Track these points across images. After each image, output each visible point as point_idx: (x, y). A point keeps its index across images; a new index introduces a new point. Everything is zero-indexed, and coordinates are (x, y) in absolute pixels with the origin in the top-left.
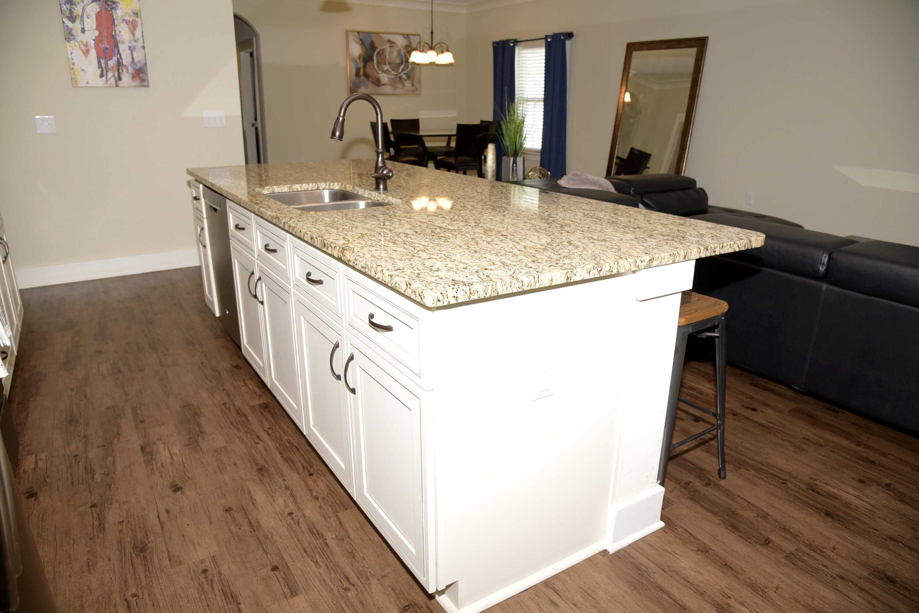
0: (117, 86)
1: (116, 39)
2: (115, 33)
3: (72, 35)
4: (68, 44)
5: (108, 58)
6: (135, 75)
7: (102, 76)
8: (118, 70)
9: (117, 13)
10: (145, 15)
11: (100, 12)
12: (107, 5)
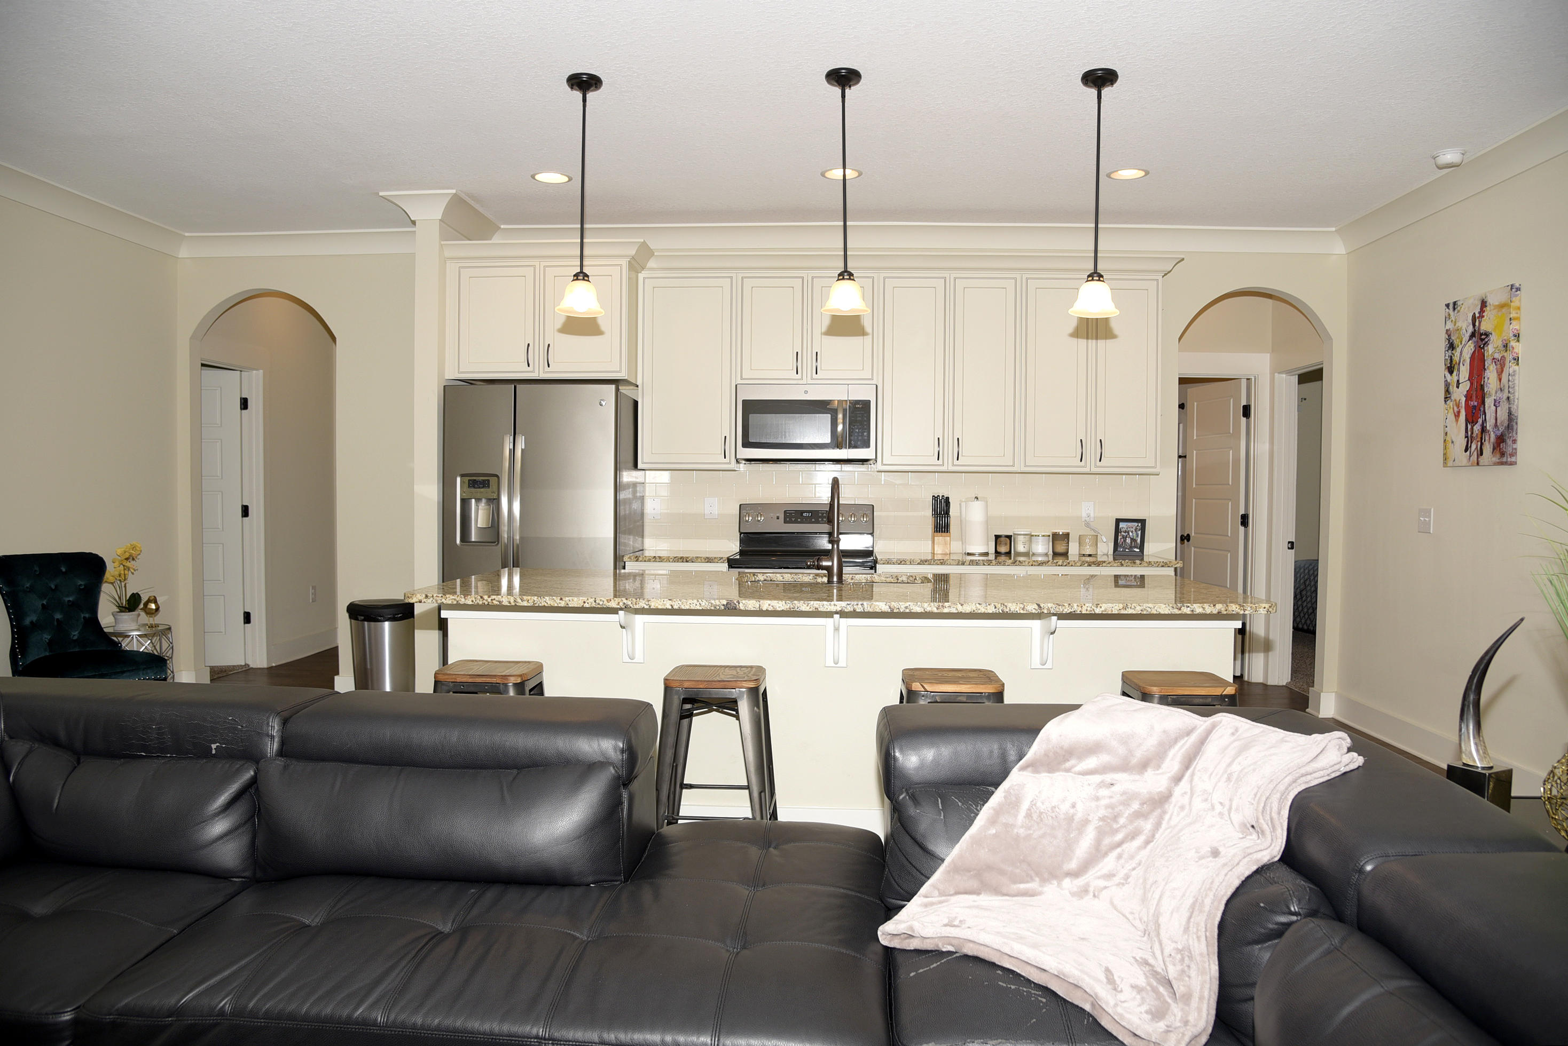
0: (1478, 464)
1: (1484, 391)
3: (1449, 393)
4: (1447, 406)
5: (1474, 422)
6: (1495, 445)
7: (1467, 450)
8: (1481, 438)
9: (1488, 351)
10: (1519, 348)
11: (1474, 352)
12: (1481, 341)
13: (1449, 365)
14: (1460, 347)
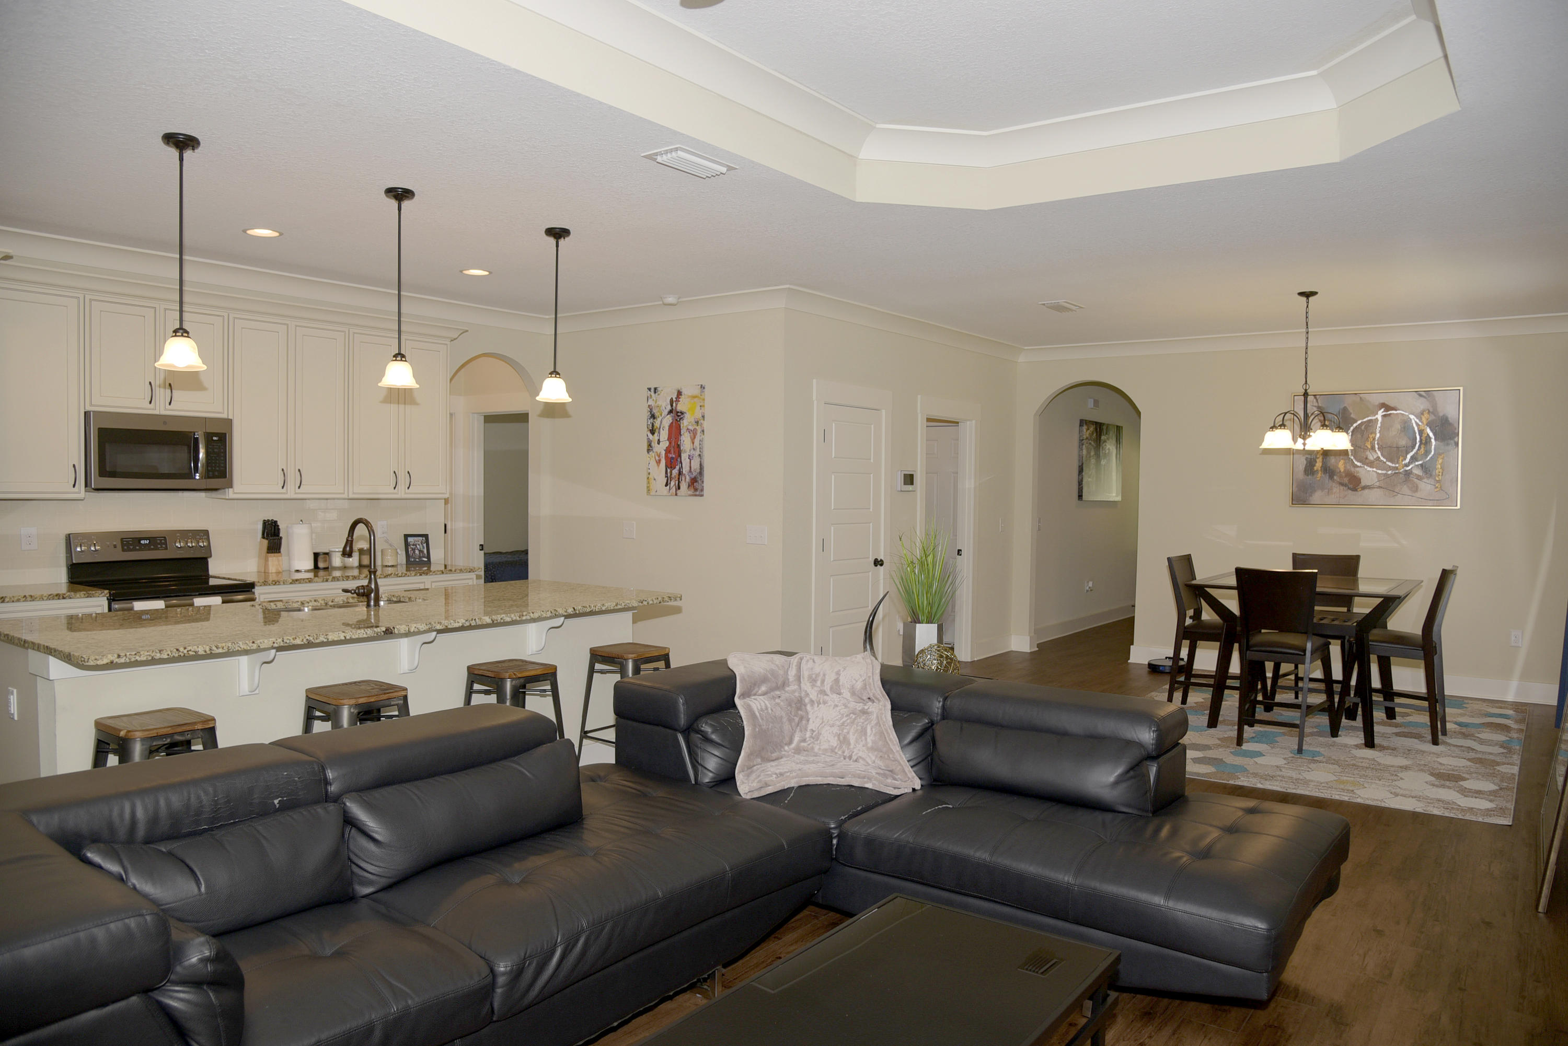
0: (676, 495)
1: (680, 448)
2: (680, 443)
3: (651, 447)
4: (649, 455)
5: (673, 468)
7: (666, 485)
8: (679, 479)
9: (683, 424)
10: (706, 424)
11: (672, 423)
12: (677, 416)
13: (651, 428)
14: (660, 418)
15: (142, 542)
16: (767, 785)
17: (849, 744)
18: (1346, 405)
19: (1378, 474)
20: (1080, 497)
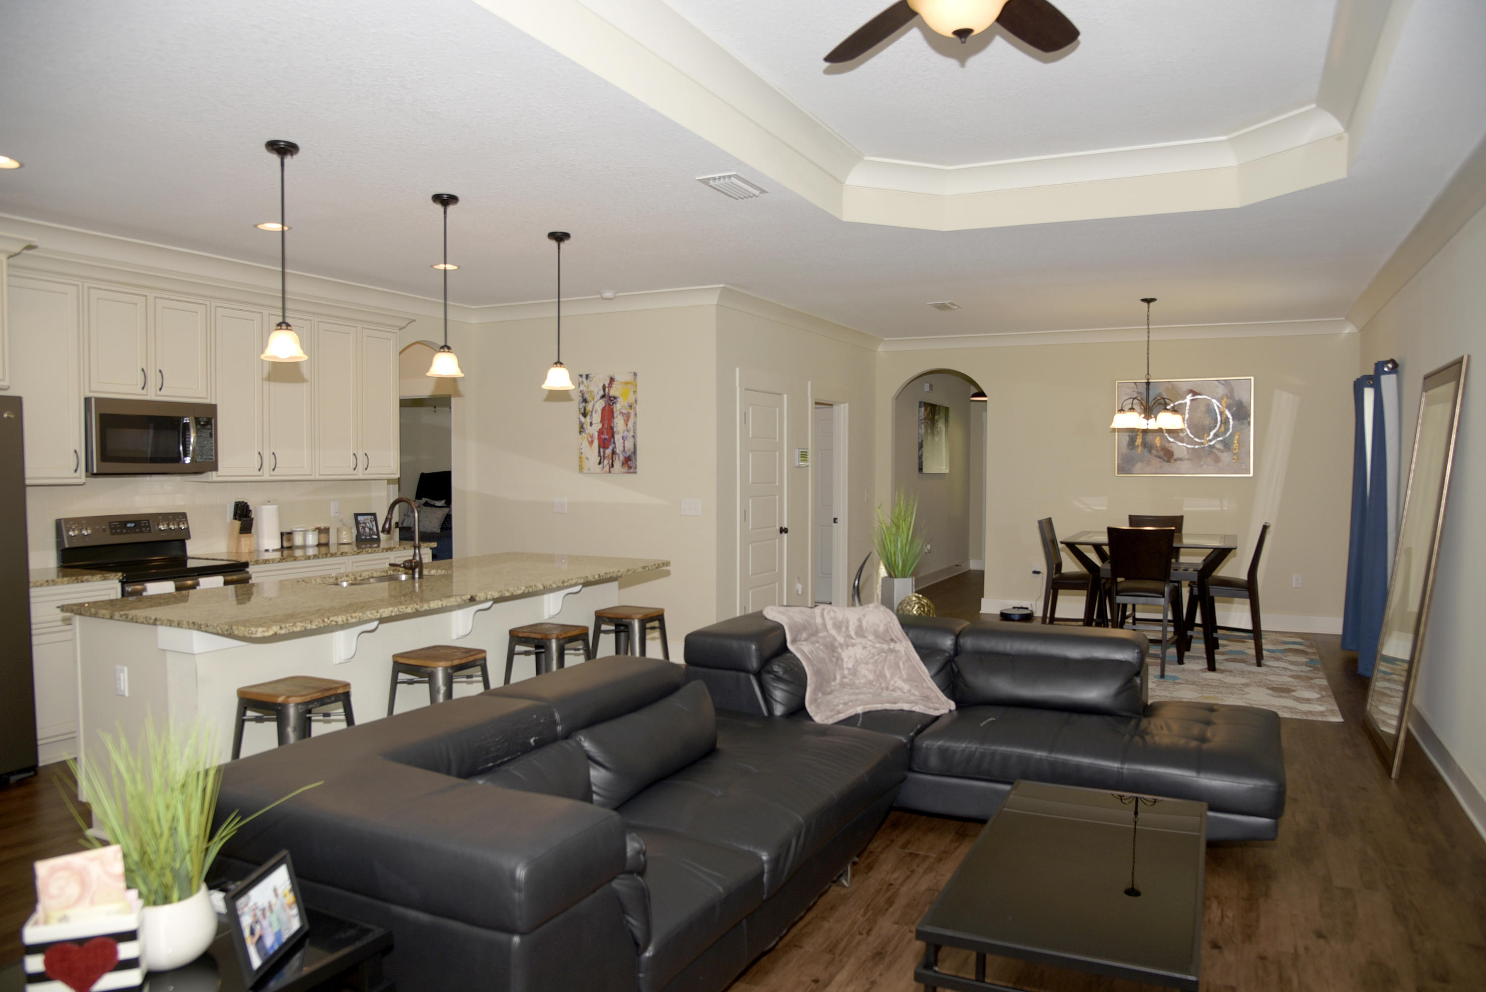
0: (610, 472)
1: (613, 430)
2: (613, 425)
3: (583, 429)
4: (580, 436)
5: (606, 448)
6: (624, 462)
7: (600, 463)
8: (612, 458)
9: (616, 407)
10: (638, 408)
11: (605, 407)
12: (610, 401)
13: (583, 412)
15: (129, 525)
16: (839, 712)
17: (885, 677)
18: (1161, 391)
19: (1188, 448)
20: (921, 469)
